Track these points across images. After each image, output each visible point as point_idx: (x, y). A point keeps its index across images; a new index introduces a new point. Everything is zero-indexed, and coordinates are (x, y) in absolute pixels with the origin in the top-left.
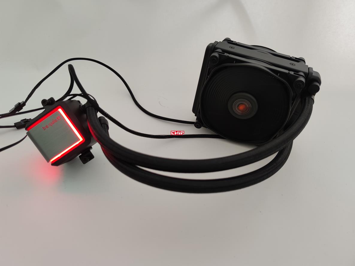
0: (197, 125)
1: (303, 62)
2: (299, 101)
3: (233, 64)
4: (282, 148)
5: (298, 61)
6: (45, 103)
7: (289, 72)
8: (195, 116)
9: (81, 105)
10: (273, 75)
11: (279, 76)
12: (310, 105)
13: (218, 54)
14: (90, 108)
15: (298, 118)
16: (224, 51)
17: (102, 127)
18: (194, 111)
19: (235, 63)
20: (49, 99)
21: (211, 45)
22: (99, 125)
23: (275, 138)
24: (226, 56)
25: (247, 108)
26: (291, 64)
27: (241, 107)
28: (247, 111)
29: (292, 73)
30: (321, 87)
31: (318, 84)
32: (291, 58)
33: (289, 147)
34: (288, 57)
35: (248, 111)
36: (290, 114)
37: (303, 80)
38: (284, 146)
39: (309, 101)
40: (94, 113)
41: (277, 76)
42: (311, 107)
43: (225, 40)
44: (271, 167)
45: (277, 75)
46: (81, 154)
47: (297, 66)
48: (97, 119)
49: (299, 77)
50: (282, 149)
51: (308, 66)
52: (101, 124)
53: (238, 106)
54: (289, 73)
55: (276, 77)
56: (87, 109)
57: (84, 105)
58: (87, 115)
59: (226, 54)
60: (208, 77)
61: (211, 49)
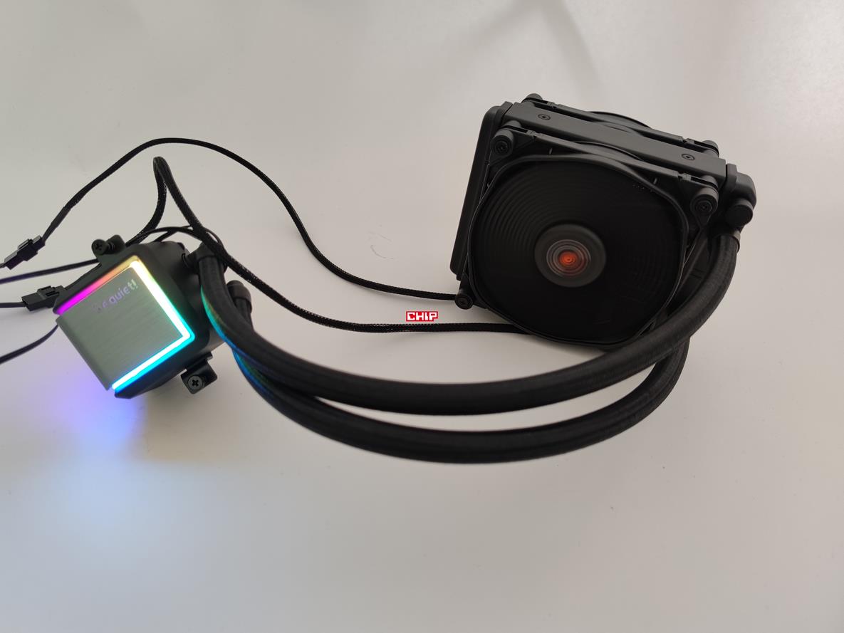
0: (463, 300)
1: (712, 152)
2: (703, 245)
3: (547, 156)
4: (663, 356)
5: (701, 150)
6: (100, 249)
7: (680, 175)
8: (458, 278)
9: (187, 255)
10: (642, 182)
11: (656, 185)
12: (729, 254)
13: (511, 131)
14: (208, 259)
15: (702, 284)
16: (526, 126)
17: (235, 305)
18: (454, 267)
19: (552, 154)
20: (109, 240)
21: (495, 112)
22: (229, 302)
23: (646, 332)
24: (531, 137)
25: (581, 262)
26: (685, 156)
27: (567, 259)
28: (579, 268)
29: (687, 177)
30: (755, 211)
31: (748, 204)
32: (684, 141)
33: (680, 355)
34: (677, 139)
35: (581, 269)
36: (684, 276)
37: (713, 193)
38: (668, 351)
39: (727, 244)
40: (218, 272)
41: (651, 185)
42: (732, 258)
43: (527, 99)
44: (637, 401)
45: (652, 182)
46: (185, 370)
47: (699, 161)
48: (224, 288)
49: (704, 187)
50: (664, 358)
51: (724, 161)
52: (234, 299)
53: (559, 255)
54: (680, 177)
55: (649, 187)
56: (200, 263)
57: (194, 253)
58: (199, 278)
59: (530, 133)
60: (486, 187)
61: (494, 121)
